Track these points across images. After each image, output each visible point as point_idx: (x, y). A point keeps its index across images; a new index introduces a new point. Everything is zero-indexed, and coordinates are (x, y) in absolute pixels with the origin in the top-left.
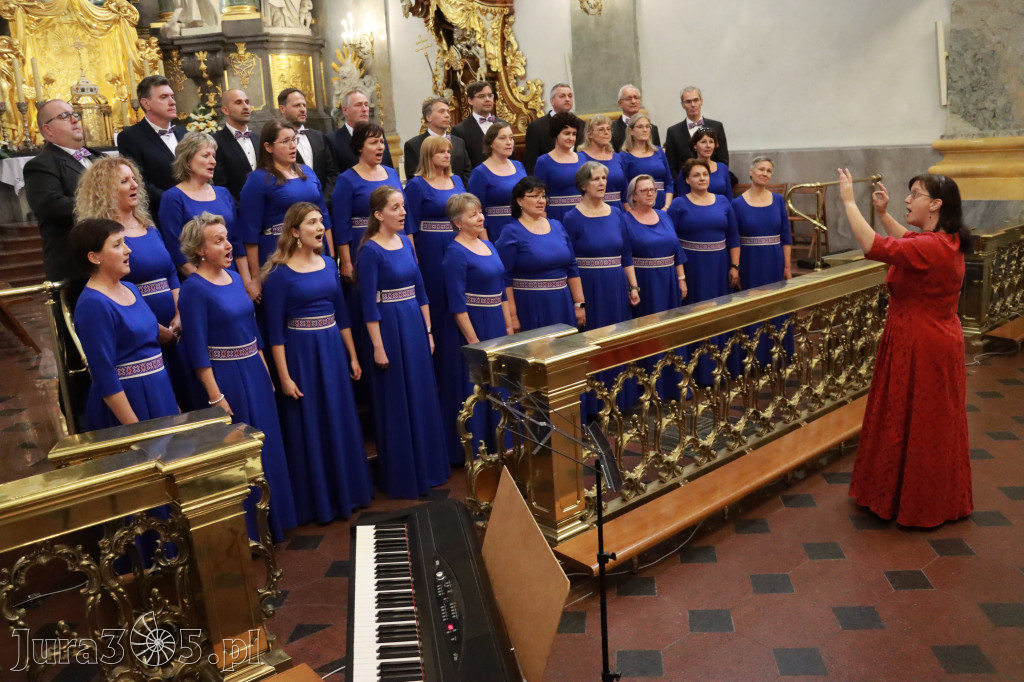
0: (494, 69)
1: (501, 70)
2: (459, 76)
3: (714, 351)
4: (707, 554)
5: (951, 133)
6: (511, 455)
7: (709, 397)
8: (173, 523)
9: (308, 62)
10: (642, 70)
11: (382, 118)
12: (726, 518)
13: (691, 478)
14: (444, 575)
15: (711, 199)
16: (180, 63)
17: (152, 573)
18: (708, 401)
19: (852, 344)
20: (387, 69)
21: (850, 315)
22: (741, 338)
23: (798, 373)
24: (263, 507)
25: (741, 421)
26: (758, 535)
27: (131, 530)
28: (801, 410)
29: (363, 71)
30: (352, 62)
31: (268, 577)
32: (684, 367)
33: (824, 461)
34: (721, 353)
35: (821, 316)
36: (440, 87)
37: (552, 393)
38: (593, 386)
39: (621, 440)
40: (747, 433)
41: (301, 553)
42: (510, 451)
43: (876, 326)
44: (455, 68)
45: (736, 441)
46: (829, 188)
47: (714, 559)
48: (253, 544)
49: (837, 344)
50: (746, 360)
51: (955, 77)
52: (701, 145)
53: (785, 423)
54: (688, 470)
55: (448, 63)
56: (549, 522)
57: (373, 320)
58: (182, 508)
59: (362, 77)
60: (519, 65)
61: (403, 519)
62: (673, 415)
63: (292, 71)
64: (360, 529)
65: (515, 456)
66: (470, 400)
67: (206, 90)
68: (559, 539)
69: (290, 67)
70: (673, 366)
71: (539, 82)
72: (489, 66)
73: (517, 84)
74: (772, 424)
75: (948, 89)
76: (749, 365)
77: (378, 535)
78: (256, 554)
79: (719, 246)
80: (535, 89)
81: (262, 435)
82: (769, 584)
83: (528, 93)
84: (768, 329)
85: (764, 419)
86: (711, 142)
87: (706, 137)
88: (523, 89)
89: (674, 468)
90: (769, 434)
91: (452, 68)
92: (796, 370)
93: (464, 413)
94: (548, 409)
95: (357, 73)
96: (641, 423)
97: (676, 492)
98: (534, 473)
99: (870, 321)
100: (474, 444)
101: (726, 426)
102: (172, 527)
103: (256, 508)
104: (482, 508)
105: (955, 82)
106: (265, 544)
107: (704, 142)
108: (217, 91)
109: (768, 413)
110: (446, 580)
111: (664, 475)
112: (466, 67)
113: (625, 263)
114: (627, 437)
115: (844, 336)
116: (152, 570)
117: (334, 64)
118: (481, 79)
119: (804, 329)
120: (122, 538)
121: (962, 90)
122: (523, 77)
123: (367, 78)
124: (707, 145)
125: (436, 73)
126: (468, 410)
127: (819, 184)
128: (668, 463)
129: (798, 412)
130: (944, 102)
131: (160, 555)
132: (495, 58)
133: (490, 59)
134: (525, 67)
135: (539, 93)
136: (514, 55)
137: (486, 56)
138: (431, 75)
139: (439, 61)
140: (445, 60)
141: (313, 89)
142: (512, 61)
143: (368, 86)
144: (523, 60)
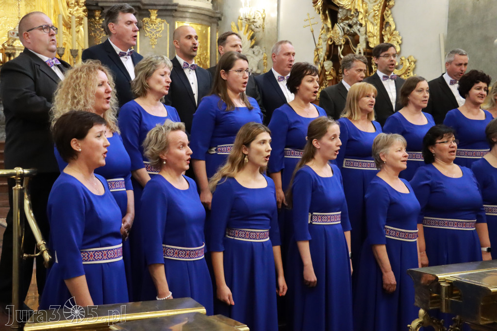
2: (340, 50)
9: (207, 31)
29: (253, 42)
30: (244, 34)
36: (322, 59)
44: (337, 43)
55: (331, 39)
57: (304, 239)
59: (252, 47)
60: (395, 44)
71: (412, 58)
72: (367, 43)
80: (408, 65)
83: (401, 67)
91: (334, 43)
95: (248, 43)
112: (347, 43)
118: (360, 53)
123: (256, 48)
125: (318, 47)
132: (375, 36)
133: (369, 37)
134: (400, 45)
135: (411, 69)
136: (391, 34)
137: (366, 34)
138: (314, 48)
139: (323, 36)
140: (328, 36)
141: (209, 54)
142: (389, 40)
143: (257, 56)
144: (399, 39)
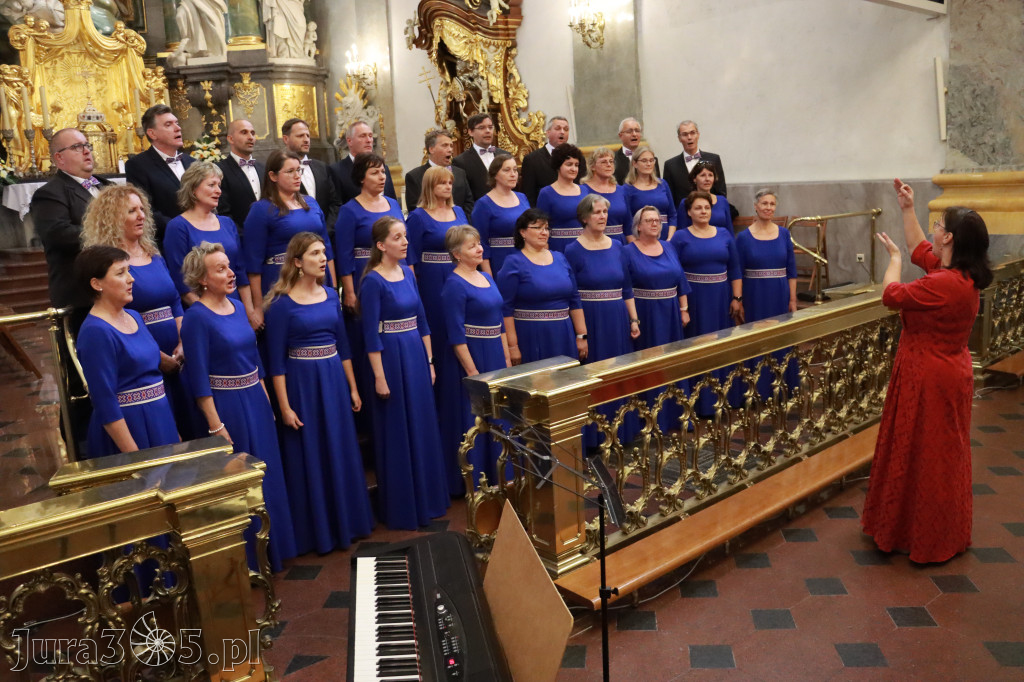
0: (496, 101)
1: (503, 102)
2: (462, 108)
3: (715, 384)
4: (708, 588)
5: (950, 167)
6: (511, 488)
7: (710, 430)
8: (173, 551)
9: (312, 92)
10: (643, 102)
11: (384, 149)
12: (727, 552)
13: (692, 512)
14: (445, 608)
15: (712, 231)
16: (185, 92)
17: (151, 602)
18: (710, 434)
19: (853, 379)
20: (390, 100)
21: (851, 349)
22: (742, 372)
23: (799, 407)
24: (263, 537)
25: (742, 455)
26: (758, 569)
27: (131, 558)
28: (802, 444)
29: (366, 101)
30: (356, 93)
31: (267, 608)
32: (685, 400)
33: (824, 495)
34: (722, 386)
35: (822, 350)
36: (443, 118)
37: (554, 426)
38: (595, 419)
39: (622, 473)
40: (748, 466)
41: (300, 583)
42: (510, 483)
43: (877, 360)
44: (457, 100)
45: (737, 474)
46: (830, 221)
47: (715, 594)
48: (252, 574)
49: (839, 378)
50: (747, 393)
51: (954, 112)
52: (701, 179)
53: (786, 456)
54: (689, 504)
55: (450, 95)
56: (550, 555)
57: (375, 350)
58: (183, 537)
59: (365, 107)
60: (521, 97)
61: (404, 551)
62: (674, 448)
63: (296, 101)
64: (361, 561)
65: (516, 488)
66: (471, 431)
67: (210, 119)
68: (559, 572)
69: (294, 97)
70: (674, 399)
71: (541, 114)
72: (491, 98)
73: (519, 116)
74: (773, 458)
75: (947, 124)
76: (751, 399)
77: (378, 567)
78: (255, 584)
79: (720, 278)
80: (537, 121)
81: (264, 465)
82: (771, 619)
83: (530, 125)
84: (769, 362)
85: (765, 452)
86: (710, 175)
87: (705, 171)
88: (524, 120)
89: (675, 502)
90: (769, 468)
91: (454, 100)
92: (797, 404)
93: (465, 444)
94: (550, 442)
95: (360, 103)
96: (643, 455)
97: (676, 526)
98: (535, 505)
99: (871, 355)
100: (476, 475)
101: (727, 459)
102: (172, 557)
103: (256, 538)
104: (482, 540)
105: (955, 117)
106: (264, 574)
107: (704, 175)
108: (221, 120)
109: (769, 447)
110: (448, 614)
111: (665, 508)
112: (468, 99)
113: (626, 296)
114: (628, 470)
115: (845, 370)
116: (150, 599)
117: (337, 95)
118: (484, 110)
119: (805, 363)
120: (122, 566)
121: (961, 125)
122: (525, 109)
123: (370, 109)
124: (706, 179)
125: (439, 104)
126: (469, 442)
127: (819, 217)
128: (669, 496)
129: (799, 445)
130: (944, 137)
131: (159, 585)
132: (498, 90)
133: (492, 91)
134: (527, 99)
135: (541, 125)
136: (517, 87)
137: (488, 88)
138: (434, 105)
139: (442, 92)
140: (448, 92)
141: (316, 119)
142: (514, 93)
143: (371, 117)
144: (525, 92)
